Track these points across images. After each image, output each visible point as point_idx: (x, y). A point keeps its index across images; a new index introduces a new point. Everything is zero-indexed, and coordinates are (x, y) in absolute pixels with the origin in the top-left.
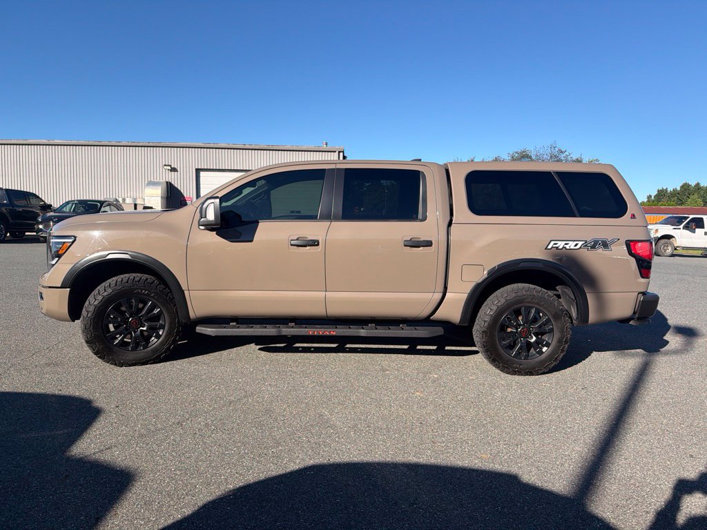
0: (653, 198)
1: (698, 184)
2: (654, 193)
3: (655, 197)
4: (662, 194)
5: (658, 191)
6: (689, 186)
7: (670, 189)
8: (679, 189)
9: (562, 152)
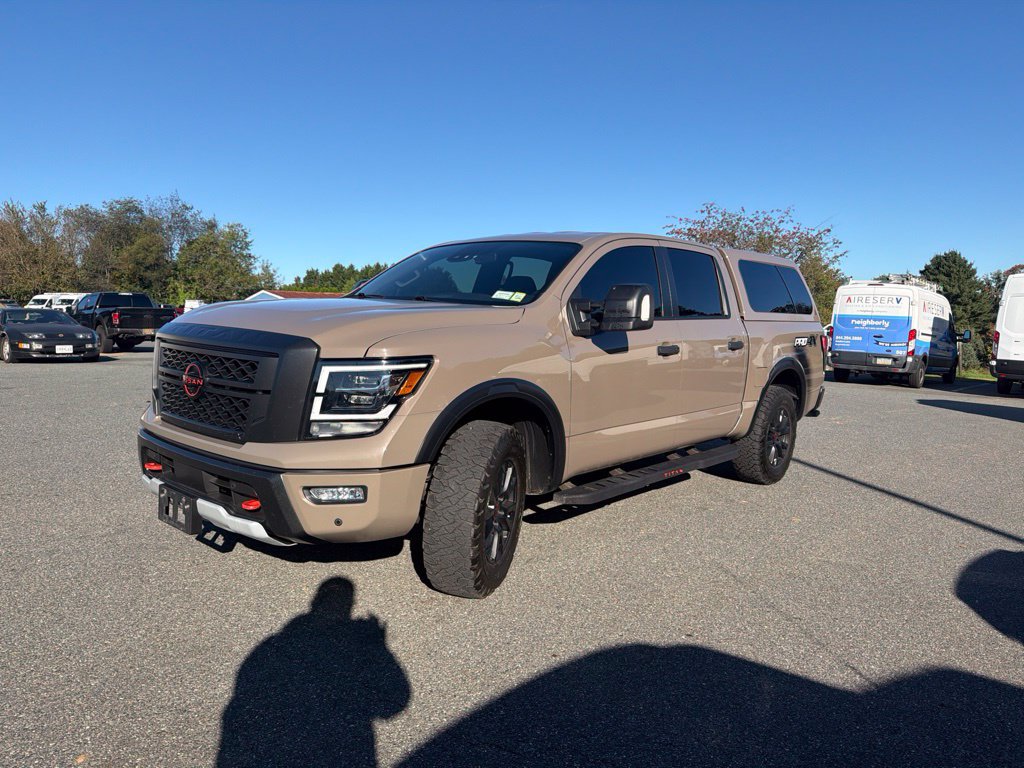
0: (302, 281)
1: (352, 267)
2: (303, 275)
3: (305, 279)
4: (312, 275)
5: (308, 272)
6: (342, 268)
7: (321, 271)
8: (331, 270)
9: (187, 208)
